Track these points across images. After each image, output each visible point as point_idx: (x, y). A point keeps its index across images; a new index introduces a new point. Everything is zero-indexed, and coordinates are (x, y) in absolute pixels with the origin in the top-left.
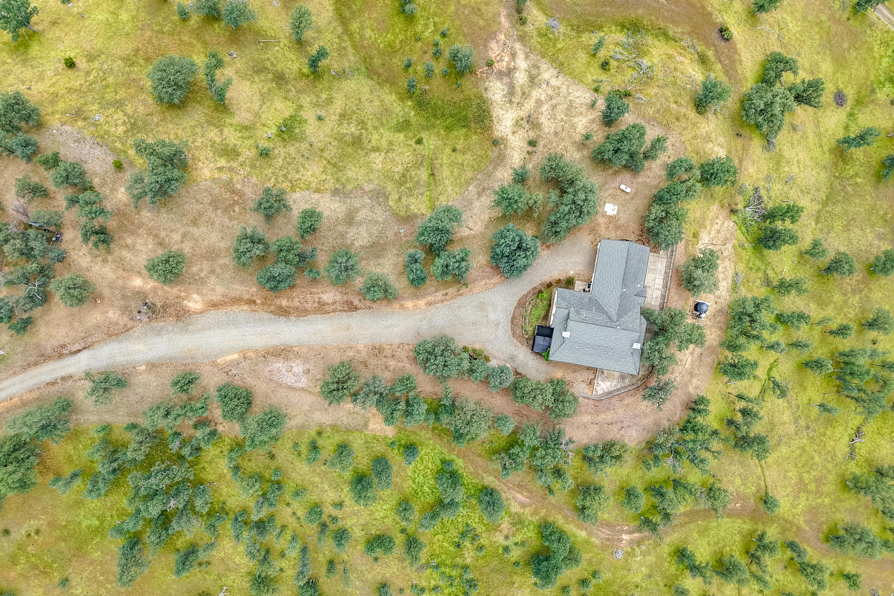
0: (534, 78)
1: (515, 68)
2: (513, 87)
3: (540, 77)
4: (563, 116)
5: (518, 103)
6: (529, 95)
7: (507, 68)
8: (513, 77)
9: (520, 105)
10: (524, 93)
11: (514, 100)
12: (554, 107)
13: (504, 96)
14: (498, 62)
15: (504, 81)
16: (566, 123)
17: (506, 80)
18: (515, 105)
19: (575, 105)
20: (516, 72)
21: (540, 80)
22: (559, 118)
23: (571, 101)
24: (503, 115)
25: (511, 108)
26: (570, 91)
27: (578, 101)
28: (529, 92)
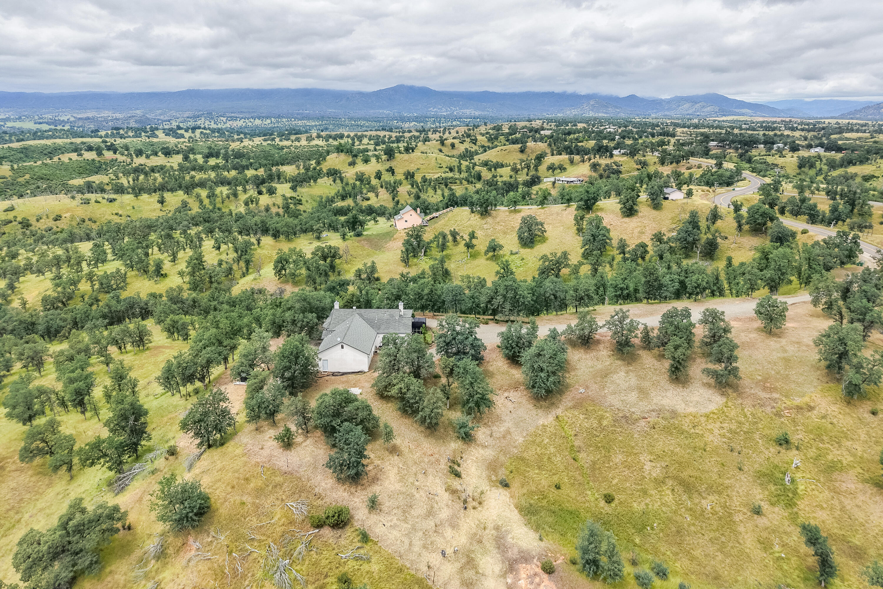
0: (468, 563)
1: (504, 575)
2: (499, 548)
3: (458, 565)
4: (417, 496)
5: (485, 528)
6: (472, 539)
7: (517, 571)
8: (503, 562)
9: (482, 526)
10: (480, 542)
11: (493, 532)
12: (430, 513)
13: (508, 532)
14: (536, 574)
15: (516, 550)
16: (413, 484)
17: (513, 554)
18: (490, 525)
19: (399, 512)
20: (501, 570)
21: (457, 560)
22: (422, 493)
23: (405, 521)
24: (504, 511)
25: (494, 521)
26: (407, 541)
27: (395, 521)
28: (471, 543)
